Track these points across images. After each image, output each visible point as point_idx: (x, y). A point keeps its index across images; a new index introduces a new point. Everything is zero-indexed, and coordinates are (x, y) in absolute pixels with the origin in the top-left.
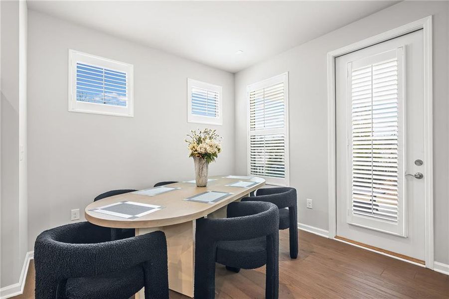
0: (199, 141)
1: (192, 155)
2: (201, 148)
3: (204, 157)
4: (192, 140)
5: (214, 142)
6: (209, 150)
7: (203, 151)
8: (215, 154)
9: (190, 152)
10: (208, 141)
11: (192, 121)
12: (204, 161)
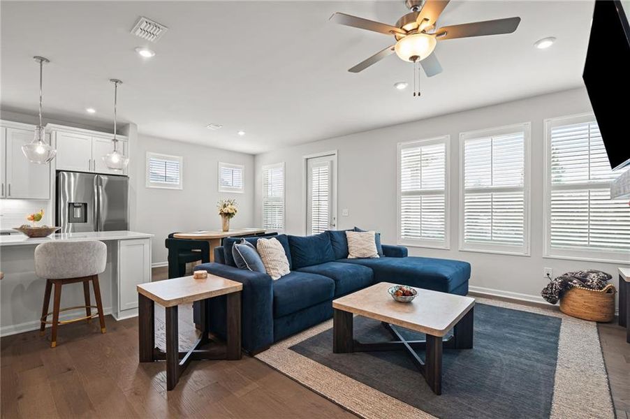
0: (225, 206)
1: (220, 214)
2: (225, 210)
3: (228, 215)
4: (221, 206)
5: (233, 207)
6: (230, 211)
7: (226, 212)
8: (233, 214)
9: (220, 212)
10: (229, 206)
11: (222, 191)
12: (227, 217)
